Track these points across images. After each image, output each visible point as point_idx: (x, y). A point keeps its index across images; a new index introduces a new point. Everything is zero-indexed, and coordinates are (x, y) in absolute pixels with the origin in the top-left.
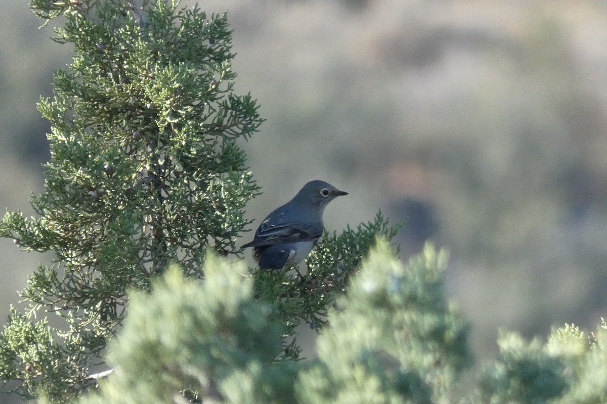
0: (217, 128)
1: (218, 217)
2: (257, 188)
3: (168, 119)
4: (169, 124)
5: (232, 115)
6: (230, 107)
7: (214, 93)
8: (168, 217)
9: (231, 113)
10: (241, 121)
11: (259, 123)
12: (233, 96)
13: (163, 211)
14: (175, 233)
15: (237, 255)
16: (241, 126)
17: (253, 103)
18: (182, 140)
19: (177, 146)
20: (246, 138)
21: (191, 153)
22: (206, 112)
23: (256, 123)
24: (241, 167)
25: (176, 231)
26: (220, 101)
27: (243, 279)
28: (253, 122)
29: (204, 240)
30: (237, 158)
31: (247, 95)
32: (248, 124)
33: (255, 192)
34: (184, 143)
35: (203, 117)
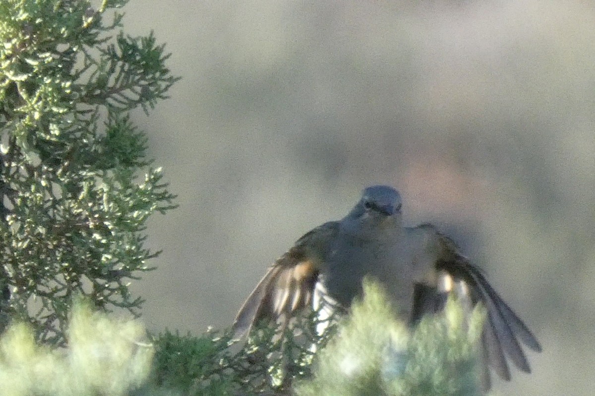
0: (98, 92)
1: (98, 243)
2: (169, 197)
3: (10, 75)
4: (13, 85)
5: (122, 70)
6: (120, 57)
7: (94, 31)
8: (14, 244)
9: (122, 67)
10: (139, 80)
11: (168, 83)
12: (125, 37)
13: (5, 234)
14: (25, 272)
15: (131, 311)
16: (138, 89)
17: (159, 50)
18: (34, 110)
19: (27, 120)
20: (145, 110)
21: (50, 134)
22: (79, 64)
23: (163, 85)
24: (140, 160)
25: (26, 267)
26: (104, 46)
27: (135, 349)
28: (159, 82)
29: (75, 284)
30: (132, 145)
31: (147, 35)
32: (150, 85)
33: (164, 203)
34: (37, 116)
35: (73, 72)
